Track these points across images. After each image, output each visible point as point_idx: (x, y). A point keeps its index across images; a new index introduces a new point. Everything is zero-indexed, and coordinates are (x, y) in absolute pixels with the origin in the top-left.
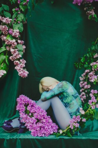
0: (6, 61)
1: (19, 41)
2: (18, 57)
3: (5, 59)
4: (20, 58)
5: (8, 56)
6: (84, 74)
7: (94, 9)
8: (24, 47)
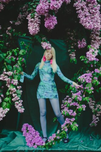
0: (10, 102)
1: (18, 87)
2: (18, 99)
3: (9, 100)
4: (19, 100)
5: (10, 98)
6: (66, 98)
7: (75, 52)
8: (21, 91)
